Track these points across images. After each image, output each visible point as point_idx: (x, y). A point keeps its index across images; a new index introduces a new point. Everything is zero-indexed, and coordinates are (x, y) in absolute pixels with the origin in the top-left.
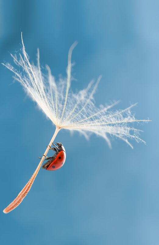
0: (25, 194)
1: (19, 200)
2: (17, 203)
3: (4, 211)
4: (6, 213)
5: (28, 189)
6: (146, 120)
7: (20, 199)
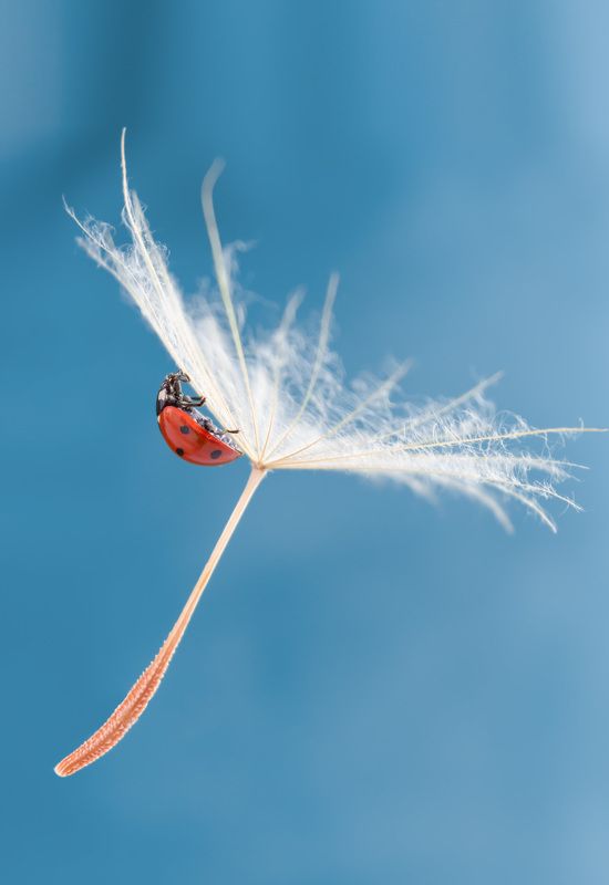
0: (135, 706)
1: (114, 730)
2: (106, 740)
3: (59, 771)
4: (65, 775)
5: (147, 691)
6: (571, 430)
7: (119, 726)
